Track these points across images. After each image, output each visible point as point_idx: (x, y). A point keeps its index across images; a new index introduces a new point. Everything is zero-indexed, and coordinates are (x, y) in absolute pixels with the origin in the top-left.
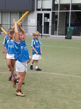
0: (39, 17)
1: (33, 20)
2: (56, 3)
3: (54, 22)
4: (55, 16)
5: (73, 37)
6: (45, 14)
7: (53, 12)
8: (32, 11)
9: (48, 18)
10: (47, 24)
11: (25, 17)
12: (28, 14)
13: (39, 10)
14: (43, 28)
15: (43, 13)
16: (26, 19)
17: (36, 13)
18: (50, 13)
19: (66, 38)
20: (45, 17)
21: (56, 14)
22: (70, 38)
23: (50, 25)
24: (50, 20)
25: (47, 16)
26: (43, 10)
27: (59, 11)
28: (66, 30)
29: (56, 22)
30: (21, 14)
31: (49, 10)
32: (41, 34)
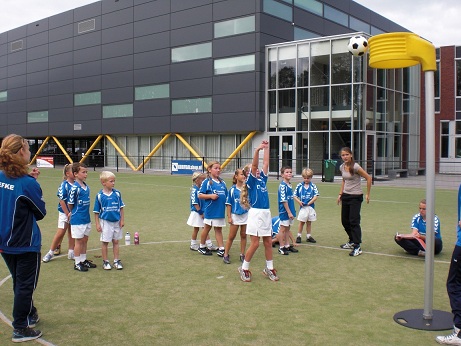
0: (274, 141)
2: (303, 117)
3: (301, 150)
4: (302, 141)
5: (335, 178)
6: (283, 137)
7: (298, 134)
8: (260, 131)
9: (290, 143)
10: (288, 155)
11: (246, 143)
12: (253, 137)
13: (273, 130)
14: (281, 161)
15: (281, 135)
16: (249, 145)
17: (266, 137)
18: (294, 134)
19: (323, 180)
20: (284, 141)
21: (304, 137)
22: (332, 181)
23: (294, 156)
24: (293, 148)
25: (288, 140)
26: (280, 130)
27: (309, 132)
28: (324, 165)
29: (306, 150)
30: (240, 137)
31: (292, 129)
32: (276, 173)
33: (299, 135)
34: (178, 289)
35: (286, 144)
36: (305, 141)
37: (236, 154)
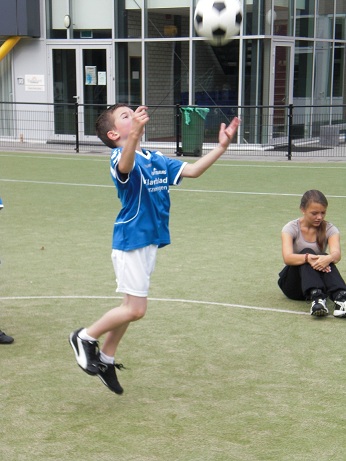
0: (63, 63)
1: (34, 79)
2: (130, 5)
3: (128, 86)
4: (128, 63)
5: (205, 146)
6: (85, 51)
7: (118, 45)
8: (28, 38)
9: (102, 67)
10: (96, 94)
12: (13, 52)
13: (60, 34)
14: (81, 109)
15: (79, 46)
17: (47, 47)
18: (108, 46)
19: (179, 152)
20: (86, 63)
21: (132, 53)
22: (197, 153)
23: (111, 98)
24: (108, 79)
25: (96, 59)
26: (77, 34)
27: (143, 40)
28: (179, 119)
29: (136, 85)
31: (105, 34)
32: (72, 138)
33: (121, 48)
35: (91, 70)
36: (136, 62)
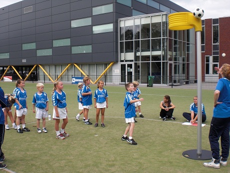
0: (123, 67)
1: (117, 71)
2: (137, 55)
3: (137, 71)
4: (137, 67)
5: (154, 85)
6: (128, 65)
8: (116, 62)
9: (131, 68)
10: (130, 73)
11: (109, 68)
12: (113, 65)
13: (123, 61)
14: (126, 77)
15: (126, 63)
16: (111, 69)
17: (120, 64)
18: (133, 63)
19: (148, 86)
20: (128, 67)
21: (138, 65)
22: (152, 86)
23: (133, 74)
24: (132, 70)
25: (130, 66)
26: (126, 61)
27: (140, 62)
28: (148, 79)
29: (139, 71)
30: (106, 65)
31: (132, 61)
32: (124, 83)
33: (136, 64)
34: (75, 142)
36: (139, 67)
37: (105, 74)
